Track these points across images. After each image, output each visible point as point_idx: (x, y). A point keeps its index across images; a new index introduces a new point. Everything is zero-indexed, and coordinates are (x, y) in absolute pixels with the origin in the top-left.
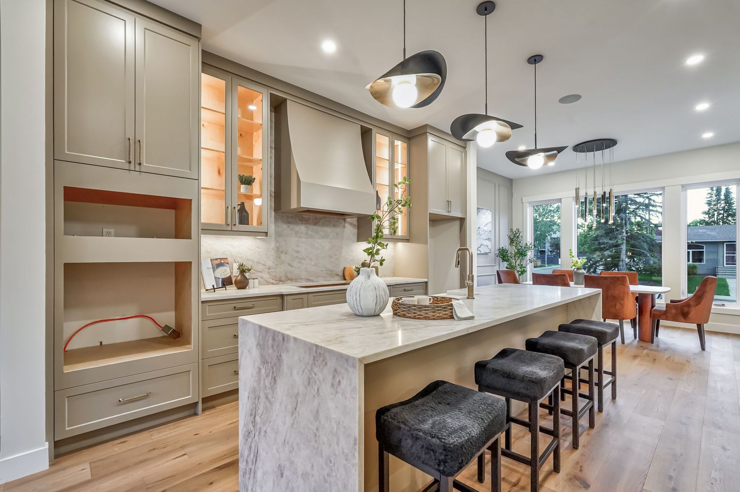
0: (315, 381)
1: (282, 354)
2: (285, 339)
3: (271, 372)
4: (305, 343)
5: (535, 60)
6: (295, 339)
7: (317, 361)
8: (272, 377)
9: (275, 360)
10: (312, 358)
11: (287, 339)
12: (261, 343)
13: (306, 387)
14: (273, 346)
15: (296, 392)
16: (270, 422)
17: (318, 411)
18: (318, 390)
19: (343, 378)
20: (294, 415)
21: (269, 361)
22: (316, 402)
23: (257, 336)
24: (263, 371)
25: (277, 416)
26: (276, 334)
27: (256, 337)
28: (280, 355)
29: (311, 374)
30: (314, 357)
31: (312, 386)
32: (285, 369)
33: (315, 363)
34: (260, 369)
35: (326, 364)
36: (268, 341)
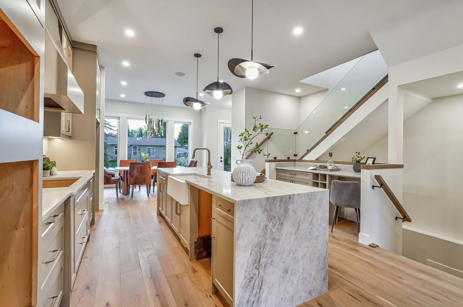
0: (311, 208)
1: (288, 207)
2: (291, 197)
3: (278, 221)
4: (305, 194)
5: (198, 56)
6: (299, 195)
7: (312, 199)
8: (279, 224)
9: (282, 213)
10: (309, 199)
11: (293, 197)
12: (268, 208)
13: (305, 214)
14: (280, 206)
15: (298, 220)
16: (276, 252)
17: (312, 221)
18: (312, 211)
19: (324, 200)
20: (297, 233)
21: (276, 215)
22: (311, 217)
23: (264, 205)
24: (270, 225)
25: (283, 244)
26: (284, 197)
27: (262, 206)
28: (287, 208)
29: (308, 207)
30: (310, 198)
31: (309, 212)
32: (291, 213)
33: (310, 201)
34: (266, 226)
35: (316, 198)
36: (276, 204)
